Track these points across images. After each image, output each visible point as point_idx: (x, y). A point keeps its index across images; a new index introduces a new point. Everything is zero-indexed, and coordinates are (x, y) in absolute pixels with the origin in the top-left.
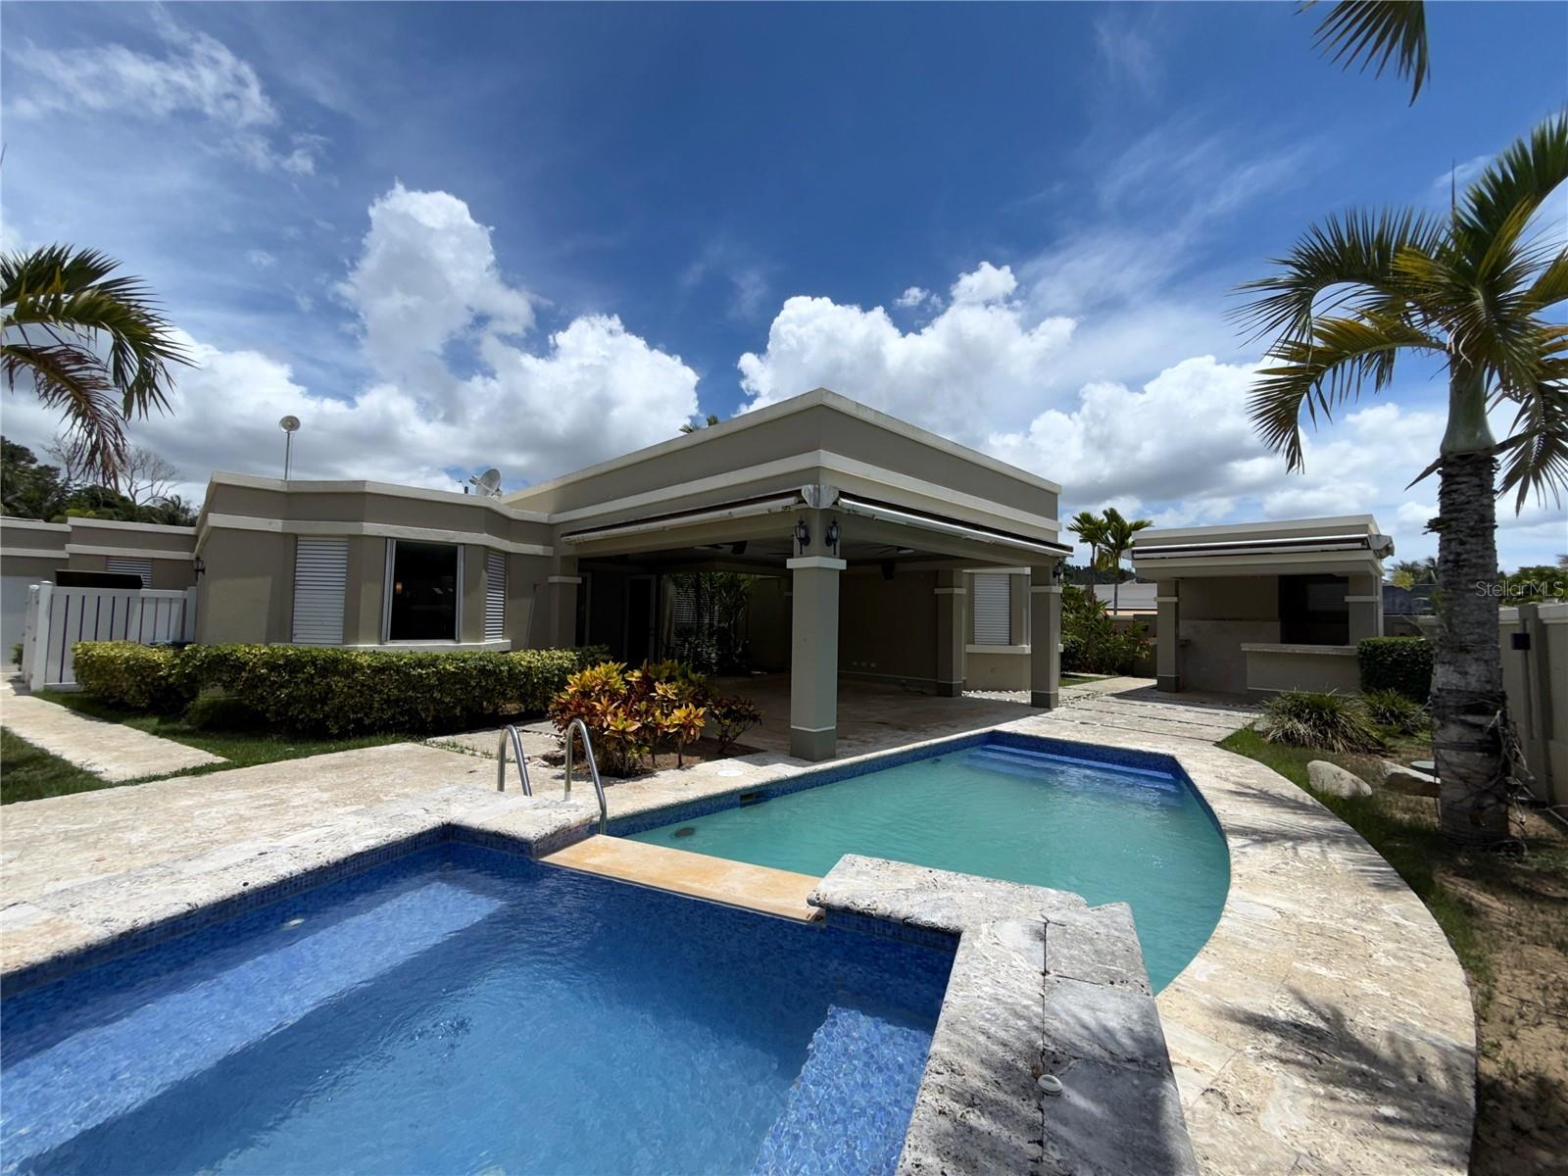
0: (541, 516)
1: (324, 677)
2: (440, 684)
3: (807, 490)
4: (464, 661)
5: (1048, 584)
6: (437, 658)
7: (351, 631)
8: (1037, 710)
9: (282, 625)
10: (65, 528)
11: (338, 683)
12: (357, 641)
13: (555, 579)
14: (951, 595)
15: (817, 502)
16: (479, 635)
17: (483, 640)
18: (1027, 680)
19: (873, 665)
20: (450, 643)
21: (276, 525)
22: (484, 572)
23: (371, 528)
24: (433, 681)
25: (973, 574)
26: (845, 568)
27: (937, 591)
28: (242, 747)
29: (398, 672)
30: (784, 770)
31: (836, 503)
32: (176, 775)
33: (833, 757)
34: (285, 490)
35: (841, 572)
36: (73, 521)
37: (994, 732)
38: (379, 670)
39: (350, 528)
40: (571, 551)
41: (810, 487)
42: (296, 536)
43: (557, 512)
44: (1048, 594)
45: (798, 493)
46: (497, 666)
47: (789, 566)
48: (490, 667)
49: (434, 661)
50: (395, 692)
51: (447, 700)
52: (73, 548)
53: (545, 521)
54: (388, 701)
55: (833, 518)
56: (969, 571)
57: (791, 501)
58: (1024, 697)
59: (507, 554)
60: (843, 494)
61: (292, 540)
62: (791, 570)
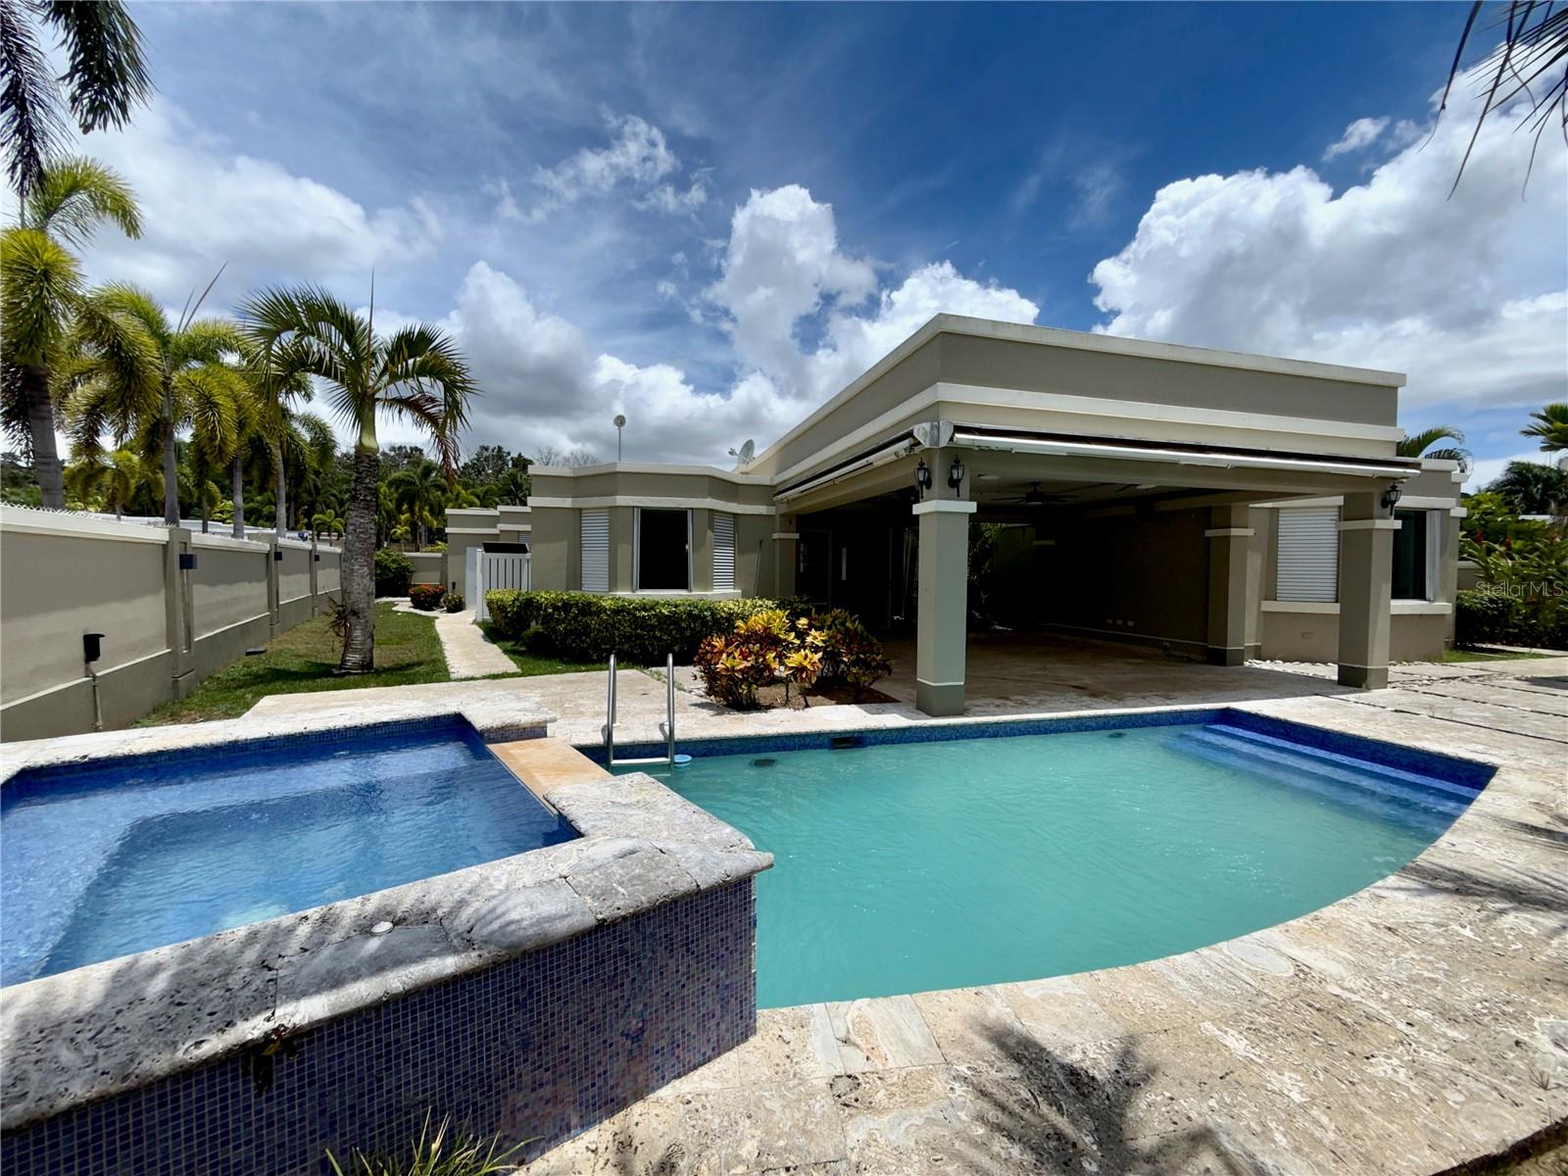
0: (765, 479)
1: (585, 616)
2: (660, 624)
3: (921, 431)
4: (676, 606)
5: (1371, 518)
6: (657, 603)
7: (613, 584)
8: (1342, 688)
9: (575, 579)
10: (496, 513)
11: (593, 622)
12: (616, 589)
13: (776, 536)
14: (1228, 537)
15: (936, 440)
16: (708, 584)
17: (712, 589)
18: (1333, 647)
19: (1131, 624)
20: (683, 592)
21: (567, 502)
22: (709, 533)
23: (622, 500)
24: (654, 621)
25: (1278, 509)
26: (975, 511)
27: (1209, 533)
28: (531, 663)
29: (629, 613)
30: (892, 720)
31: (951, 439)
32: (484, 678)
33: (961, 714)
34: (572, 475)
35: (971, 515)
36: (501, 508)
37: (1227, 710)
38: (617, 612)
39: (607, 501)
40: (784, 509)
41: (927, 426)
42: (580, 510)
43: (777, 474)
44: (1370, 532)
45: (910, 435)
46: (701, 611)
47: (914, 513)
48: (696, 612)
49: (655, 605)
50: (628, 629)
51: (665, 637)
52: (502, 527)
53: (768, 483)
54: (624, 636)
55: (956, 456)
56: (1269, 505)
57: (906, 443)
58: (1331, 672)
59: (735, 515)
60: (959, 429)
61: (579, 512)
62: (917, 516)
